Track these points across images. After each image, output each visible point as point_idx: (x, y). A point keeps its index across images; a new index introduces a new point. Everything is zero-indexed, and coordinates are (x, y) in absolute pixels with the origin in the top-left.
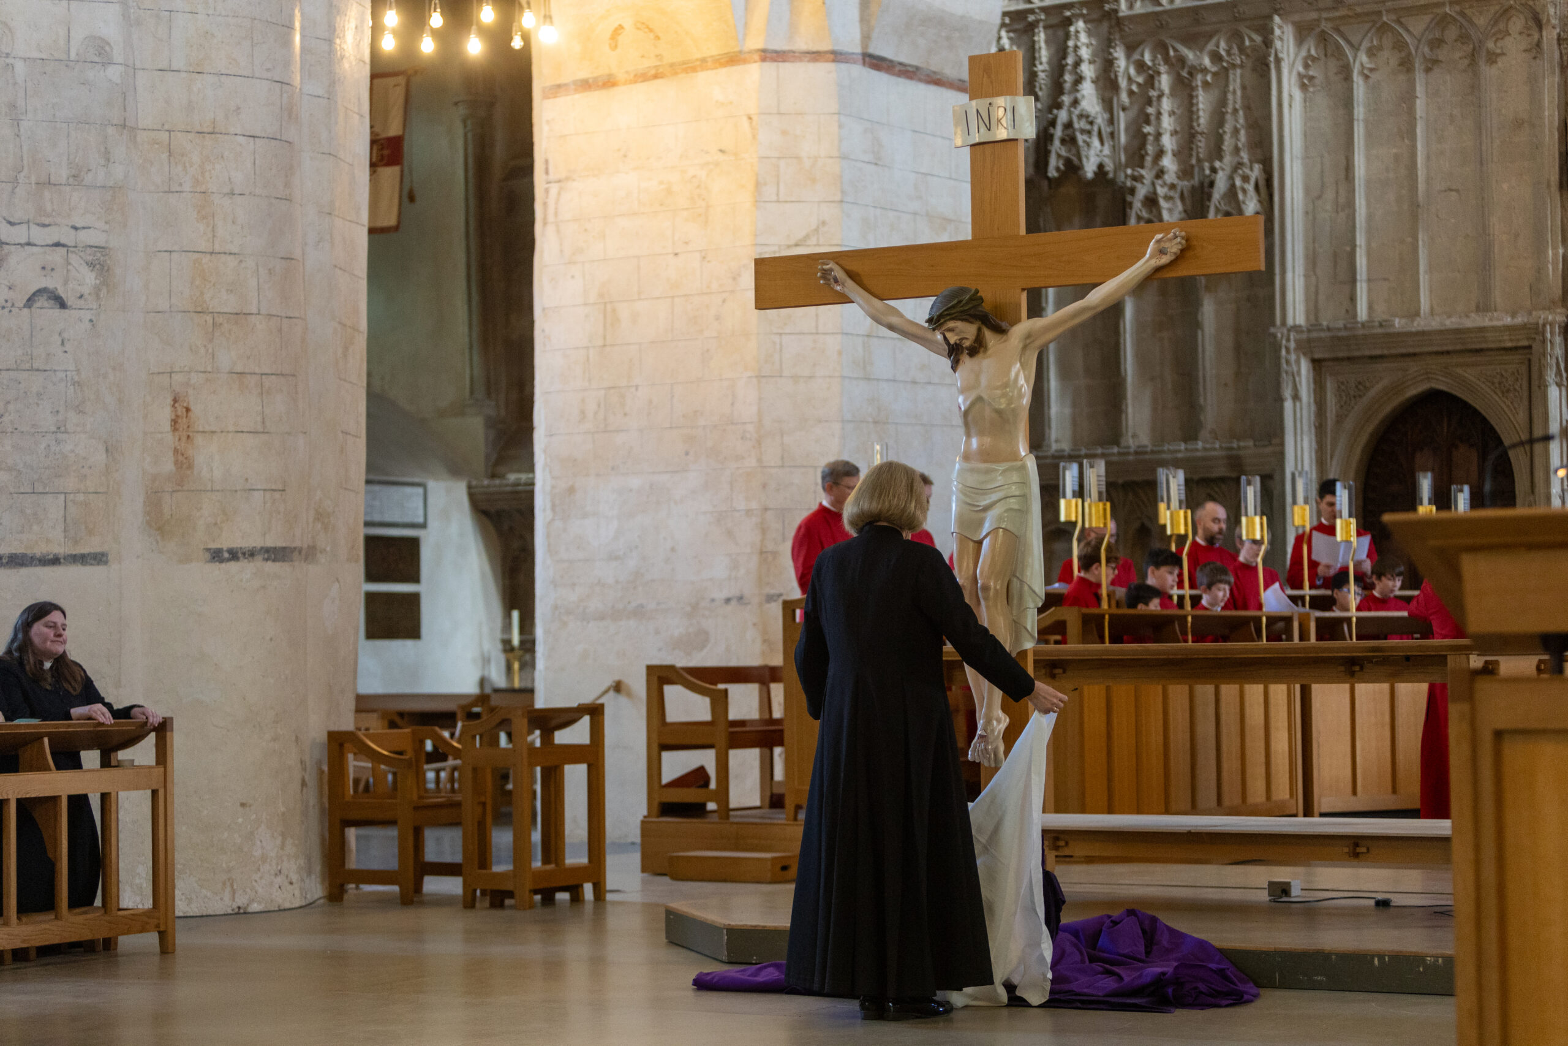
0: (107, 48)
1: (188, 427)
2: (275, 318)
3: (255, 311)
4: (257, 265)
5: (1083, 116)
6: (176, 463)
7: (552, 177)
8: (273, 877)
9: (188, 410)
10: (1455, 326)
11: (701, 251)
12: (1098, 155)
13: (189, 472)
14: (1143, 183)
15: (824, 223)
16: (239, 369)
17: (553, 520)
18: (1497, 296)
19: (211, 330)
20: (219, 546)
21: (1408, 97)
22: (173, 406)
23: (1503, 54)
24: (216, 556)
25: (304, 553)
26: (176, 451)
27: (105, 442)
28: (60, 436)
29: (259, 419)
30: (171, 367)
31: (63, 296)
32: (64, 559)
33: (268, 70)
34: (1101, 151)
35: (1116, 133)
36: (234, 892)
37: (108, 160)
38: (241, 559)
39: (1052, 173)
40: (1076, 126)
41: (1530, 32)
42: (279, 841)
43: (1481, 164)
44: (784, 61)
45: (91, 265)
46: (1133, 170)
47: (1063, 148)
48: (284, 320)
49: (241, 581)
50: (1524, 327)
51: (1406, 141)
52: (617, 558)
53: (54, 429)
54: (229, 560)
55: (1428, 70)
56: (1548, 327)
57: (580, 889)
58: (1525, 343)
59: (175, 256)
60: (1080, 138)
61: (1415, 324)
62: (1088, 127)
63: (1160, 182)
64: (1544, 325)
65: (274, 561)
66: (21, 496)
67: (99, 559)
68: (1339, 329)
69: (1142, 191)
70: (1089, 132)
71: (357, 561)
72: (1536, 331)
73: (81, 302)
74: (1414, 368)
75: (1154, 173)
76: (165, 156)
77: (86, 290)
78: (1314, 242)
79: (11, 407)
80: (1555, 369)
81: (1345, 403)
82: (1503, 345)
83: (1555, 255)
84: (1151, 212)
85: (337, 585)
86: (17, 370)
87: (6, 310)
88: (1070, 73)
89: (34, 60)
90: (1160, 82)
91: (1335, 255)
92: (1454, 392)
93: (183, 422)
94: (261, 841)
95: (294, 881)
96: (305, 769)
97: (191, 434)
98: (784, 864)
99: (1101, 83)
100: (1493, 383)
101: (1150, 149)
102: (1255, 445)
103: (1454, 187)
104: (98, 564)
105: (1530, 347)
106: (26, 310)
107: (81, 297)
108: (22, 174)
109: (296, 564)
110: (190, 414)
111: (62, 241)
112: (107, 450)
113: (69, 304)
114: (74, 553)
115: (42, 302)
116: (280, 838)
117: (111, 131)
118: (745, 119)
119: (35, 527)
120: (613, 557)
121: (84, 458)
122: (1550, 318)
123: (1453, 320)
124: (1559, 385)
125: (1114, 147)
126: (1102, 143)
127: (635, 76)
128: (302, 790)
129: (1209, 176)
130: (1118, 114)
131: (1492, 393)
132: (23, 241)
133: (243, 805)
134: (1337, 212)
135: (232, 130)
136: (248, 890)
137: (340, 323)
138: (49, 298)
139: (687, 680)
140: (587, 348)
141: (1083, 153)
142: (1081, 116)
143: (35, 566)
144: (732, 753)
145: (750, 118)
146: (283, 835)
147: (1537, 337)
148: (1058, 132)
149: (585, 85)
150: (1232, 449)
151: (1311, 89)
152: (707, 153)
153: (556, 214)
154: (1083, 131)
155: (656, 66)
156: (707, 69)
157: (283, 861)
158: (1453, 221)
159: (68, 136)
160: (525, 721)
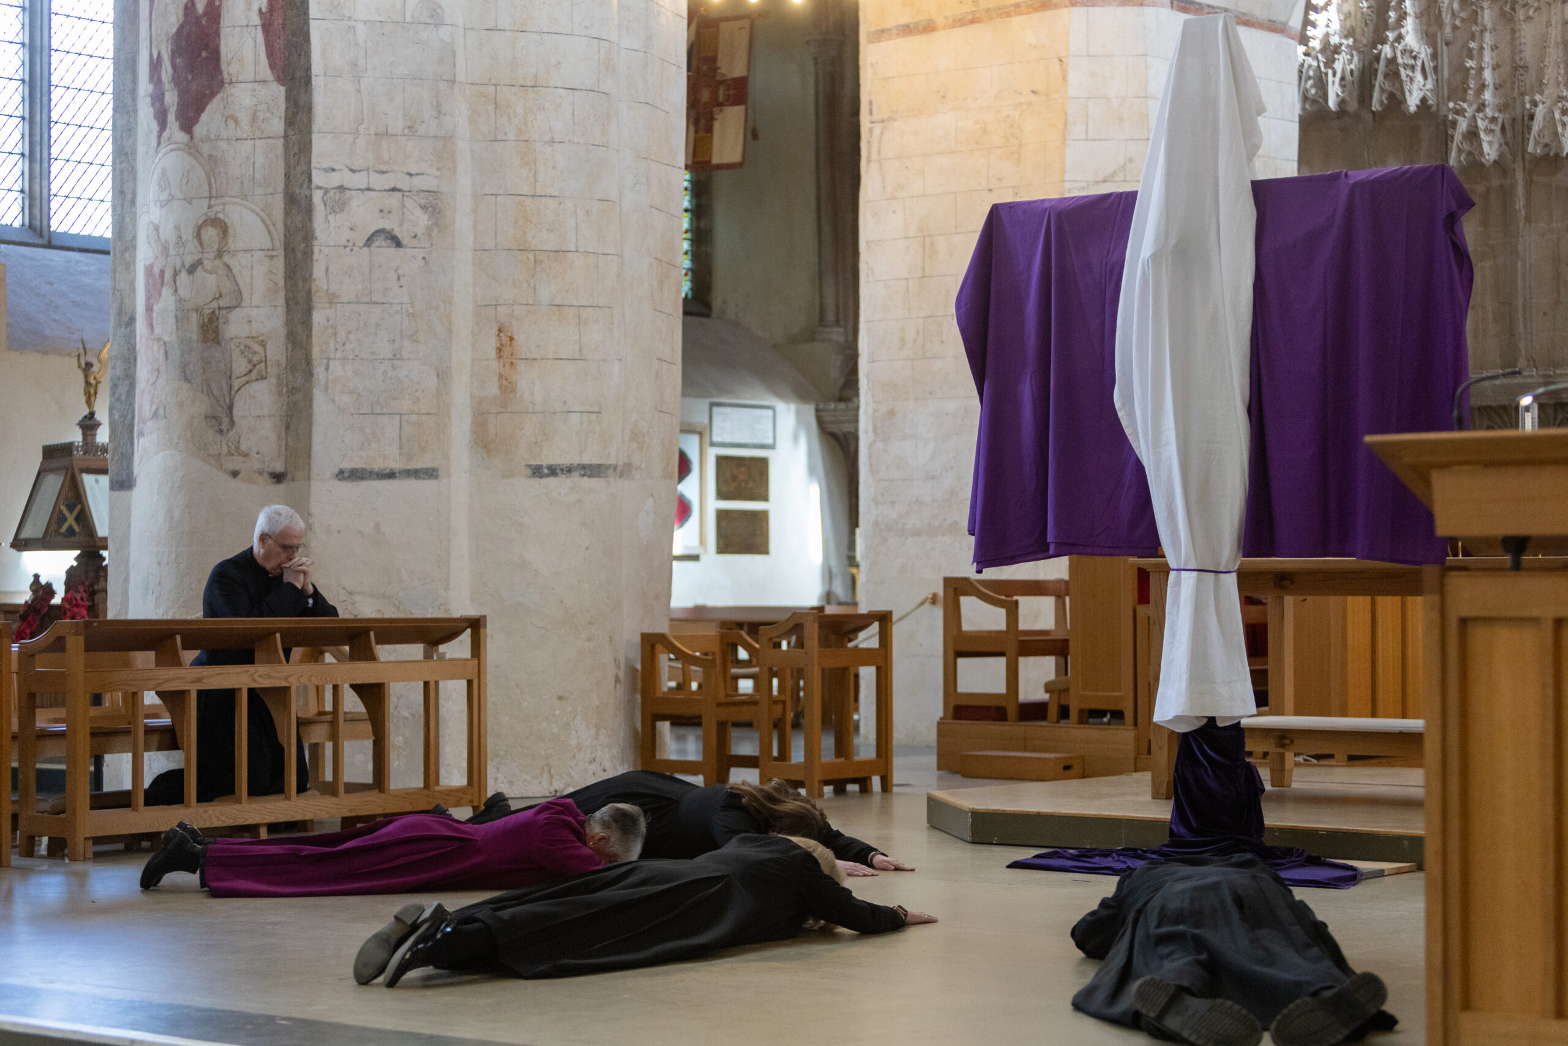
0: (439, 11)
1: (512, 354)
2: (592, 255)
3: (573, 248)
4: (575, 206)
5: (1406, 51)
6: (501, 387)
7: (875, 117)
8: (587, 765)
9: (511, 339)
11: (1013, 187)
12: (1421, 90)
13: (512, 396)
14: (1465, 117)
15: (1131, 160)
16: (558, 301)
17: (874, 441)
19: (532, 266)
20: (540, 463)
22: (498, 335)
24: (537, 472)
25: (618, 470)
26: (501, 376)
27: (437, 368)
28: (396, 362)
29: (577, 347)
30: (497, 300)
31: (399, 235)
32: (400, 473)
33: (586, 27)
34: (1424, 86)
35: (1439, 69)
36: (551, 777)
37: (439, 112)
38: (560, 474)
39: (1376, 106)
40: (1400, 61)
42: (593, 731)
44: (1093, 6)
45: (424, 208)
46: (1455, 103)
47: (1386, 83)
48: (601, 257)
49: (560, 494)
52: (933, 478)
53: (391, 356)
54: (547, 476)
57: (868, 781)
59: (499, 198)
60: (1403, 73)
62: (1411, 62)
63: (1481, 115)
65: (590, 477)
66: (362, 416)
67: (431, 473)
69: (1463, 125)
70: (1413, 68)
71: (671, 478)
73: (415, 242)
75: (1475, 107)
76: (491, 108)
77: (419, 231)
79: (352, 337)
84: (1472, 144)
85: (651, 499)
86: (357, 303)
87: (348, 249)
88: (1395, 10)
89: (374, 22)
90: (1483, 17)
93: (507, 350)
94: (576, 731)
95: (607, 768)
96: (618, 667)
97: (514, 361)
98: (1068, 764)
99: (1425, 18)
101: (1472, 84)
104: (430, 478)
106: (366, 249)
107: (415, 236)
108: (363, 126)
109: (611, 479)
110: (514, 343)
111: (398, 187)
112: (438, 375)
113: (404, 243)
114: (408, 468)
115: (379, 241)
116: (595, 729)
117: (442, 86)
118: (1056, 61)
119: (374, 445)
120: (931, 477)
121: (418, 383)
125: (1437, 80)
126: (1425, 78)
127: (954, 20)
128: (615, 686)
129: (1530, 109)
130: (1442, 47)
132: (363, 187)
133: (560, 698)
135: (552, 84)
136: (564, 775)
137: (656, 259)
138: (387, 238)
139: (979, 591)
140: (907, 279)
141: (1406, 88)
142: (1404, 52)
143: (374, 479)
144: (1021, 660)
145: (1061, 61)
146: (597, 726)
148: (1382, 67)
149: (907, 30)
152: (1021, 94)
153: (879, 152)
154: (1406, 66)
155: (973, 12)
156: (1021, 14)
157: (596, 750)
159: (404, 91)
160: (816, 626)
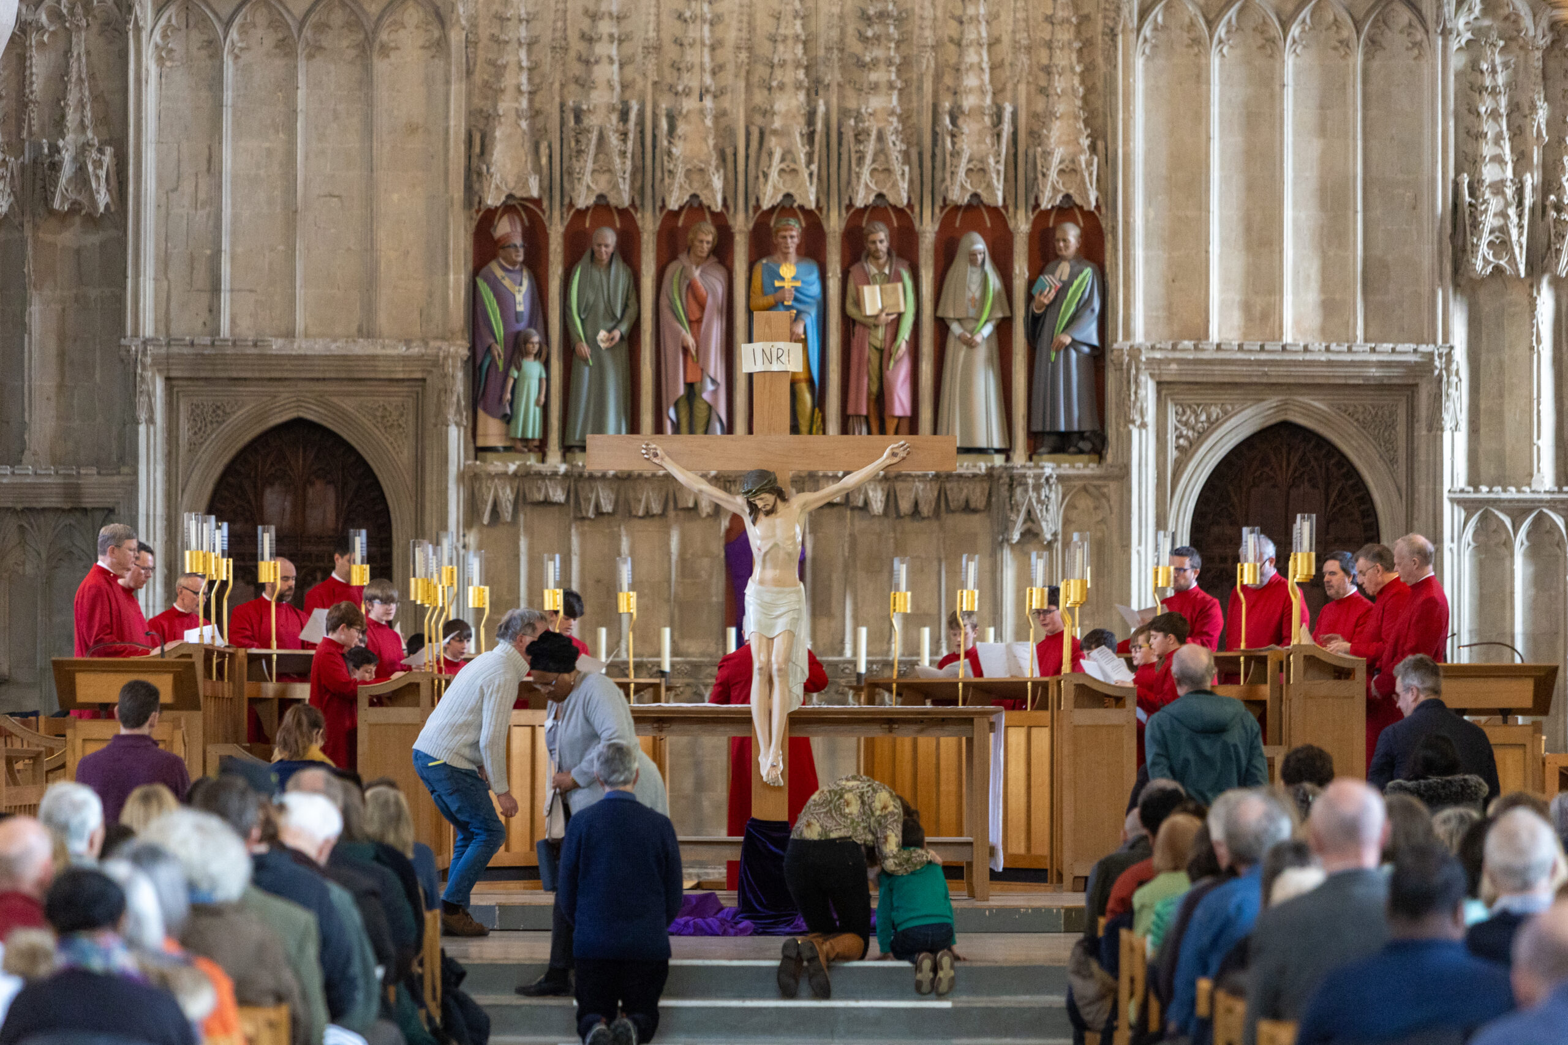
10: (344, 352)
18: (383, 321)
21: (288, 85)
23: (398, 48)
41: (430, 27)
43: (372, 171)
50: (421, 358)
51: (281, 135)
55: (310, 57)
56: (450, 361)
58: (418, 375)
61: (296, 346)
64: (445, 358)
68: (205, 346)
72: (436, 363)
74: (285, 394)
78: (166, 241)
80: (455, 407)
81: (200, 429)
82: (393, 376)
83: (457, 281)
91: (192, 259)
92: (325, 423)
100: (375, 417)
102: (99, 473)
103: (337, 193)
105: (424, 380)
122: (452, 349)
123: (338, 344)
124: (458, 425)
129: (51, 156)
131: (372, 427)
134: (196, 208)
147: (434, 370)
150: (70, 476)
151: (168, 64)
158: (333, 231)
